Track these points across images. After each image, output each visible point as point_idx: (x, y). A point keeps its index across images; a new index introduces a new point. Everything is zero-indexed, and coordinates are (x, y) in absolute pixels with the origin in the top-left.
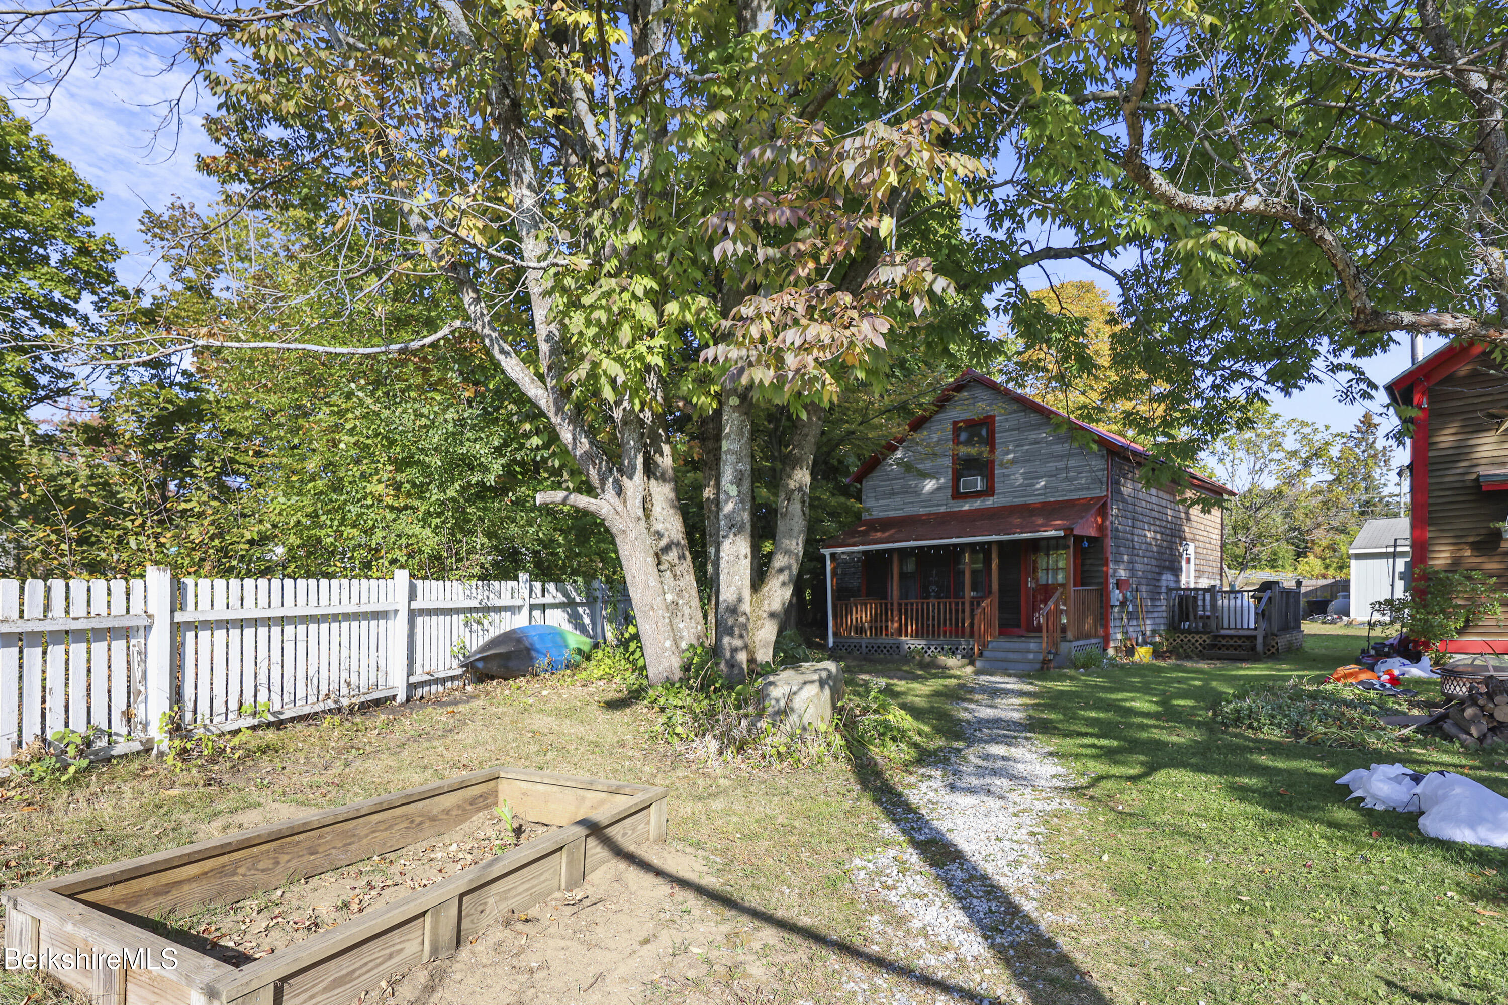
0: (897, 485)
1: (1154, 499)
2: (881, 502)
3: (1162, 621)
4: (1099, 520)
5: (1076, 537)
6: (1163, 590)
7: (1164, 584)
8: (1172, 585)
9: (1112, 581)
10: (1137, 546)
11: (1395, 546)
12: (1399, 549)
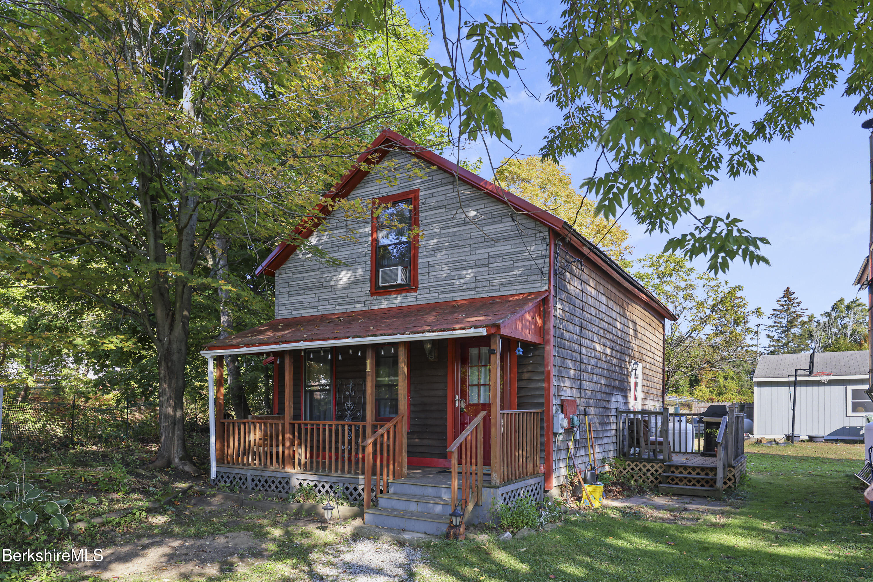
0: (310, 278)
1: (604, 308)
2: (295, 299)
3: (611, 447)
4: (539, 321)
5: (503, 337)
6: (613, 412)
7: (614, 405)
8: (622, 407)
9: (555, 401)
10: (585, 360)
11: (796, 376)
12: (799, 379)
